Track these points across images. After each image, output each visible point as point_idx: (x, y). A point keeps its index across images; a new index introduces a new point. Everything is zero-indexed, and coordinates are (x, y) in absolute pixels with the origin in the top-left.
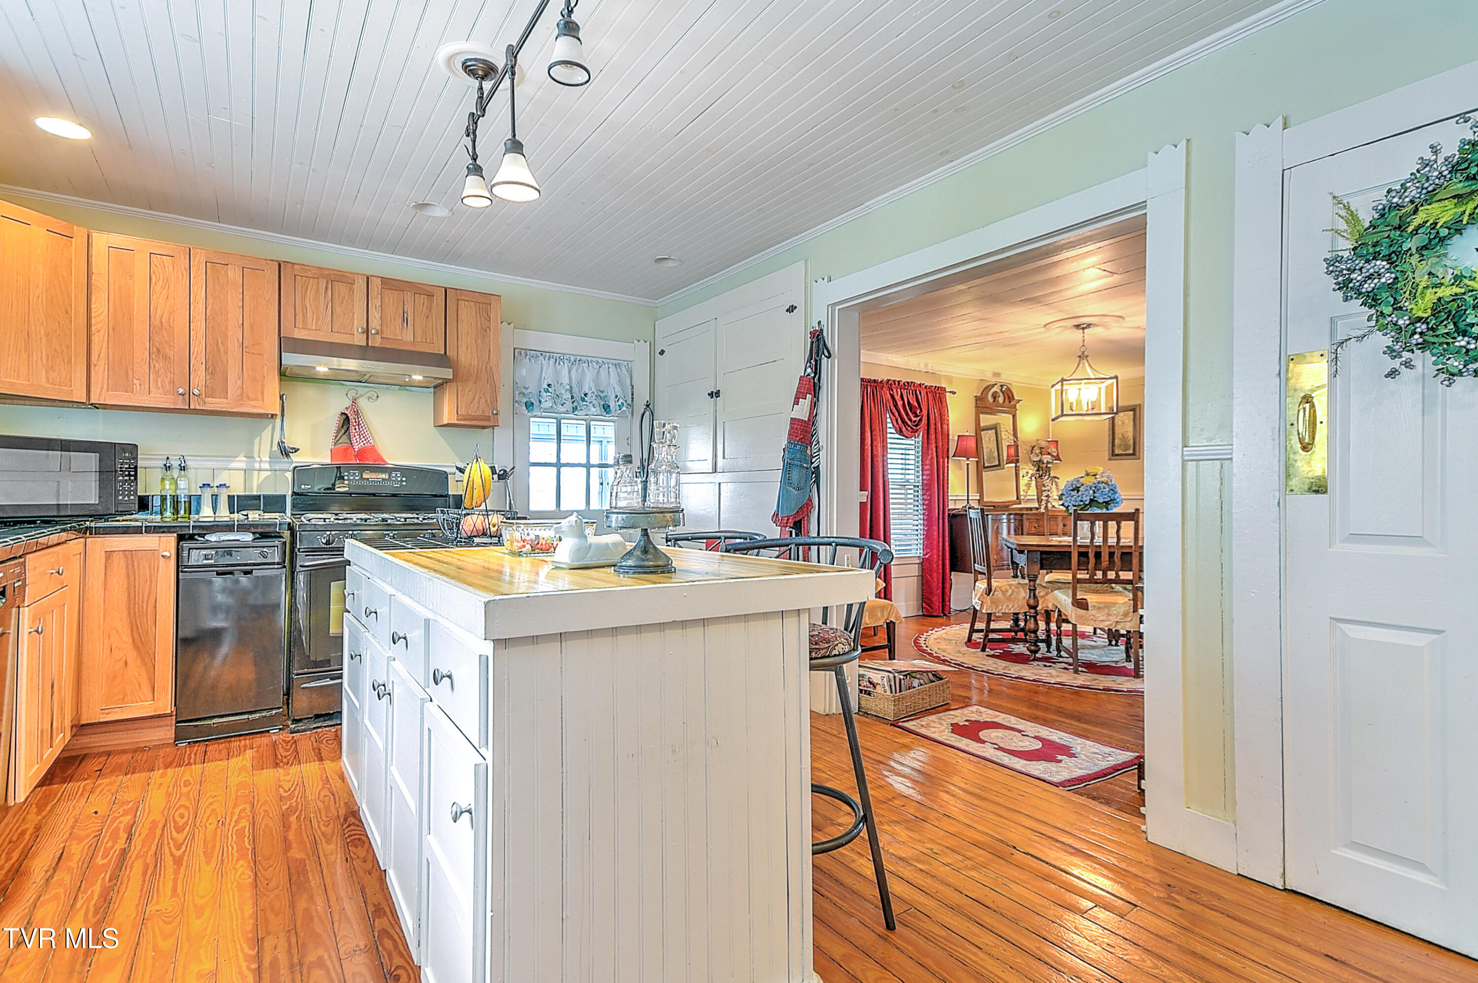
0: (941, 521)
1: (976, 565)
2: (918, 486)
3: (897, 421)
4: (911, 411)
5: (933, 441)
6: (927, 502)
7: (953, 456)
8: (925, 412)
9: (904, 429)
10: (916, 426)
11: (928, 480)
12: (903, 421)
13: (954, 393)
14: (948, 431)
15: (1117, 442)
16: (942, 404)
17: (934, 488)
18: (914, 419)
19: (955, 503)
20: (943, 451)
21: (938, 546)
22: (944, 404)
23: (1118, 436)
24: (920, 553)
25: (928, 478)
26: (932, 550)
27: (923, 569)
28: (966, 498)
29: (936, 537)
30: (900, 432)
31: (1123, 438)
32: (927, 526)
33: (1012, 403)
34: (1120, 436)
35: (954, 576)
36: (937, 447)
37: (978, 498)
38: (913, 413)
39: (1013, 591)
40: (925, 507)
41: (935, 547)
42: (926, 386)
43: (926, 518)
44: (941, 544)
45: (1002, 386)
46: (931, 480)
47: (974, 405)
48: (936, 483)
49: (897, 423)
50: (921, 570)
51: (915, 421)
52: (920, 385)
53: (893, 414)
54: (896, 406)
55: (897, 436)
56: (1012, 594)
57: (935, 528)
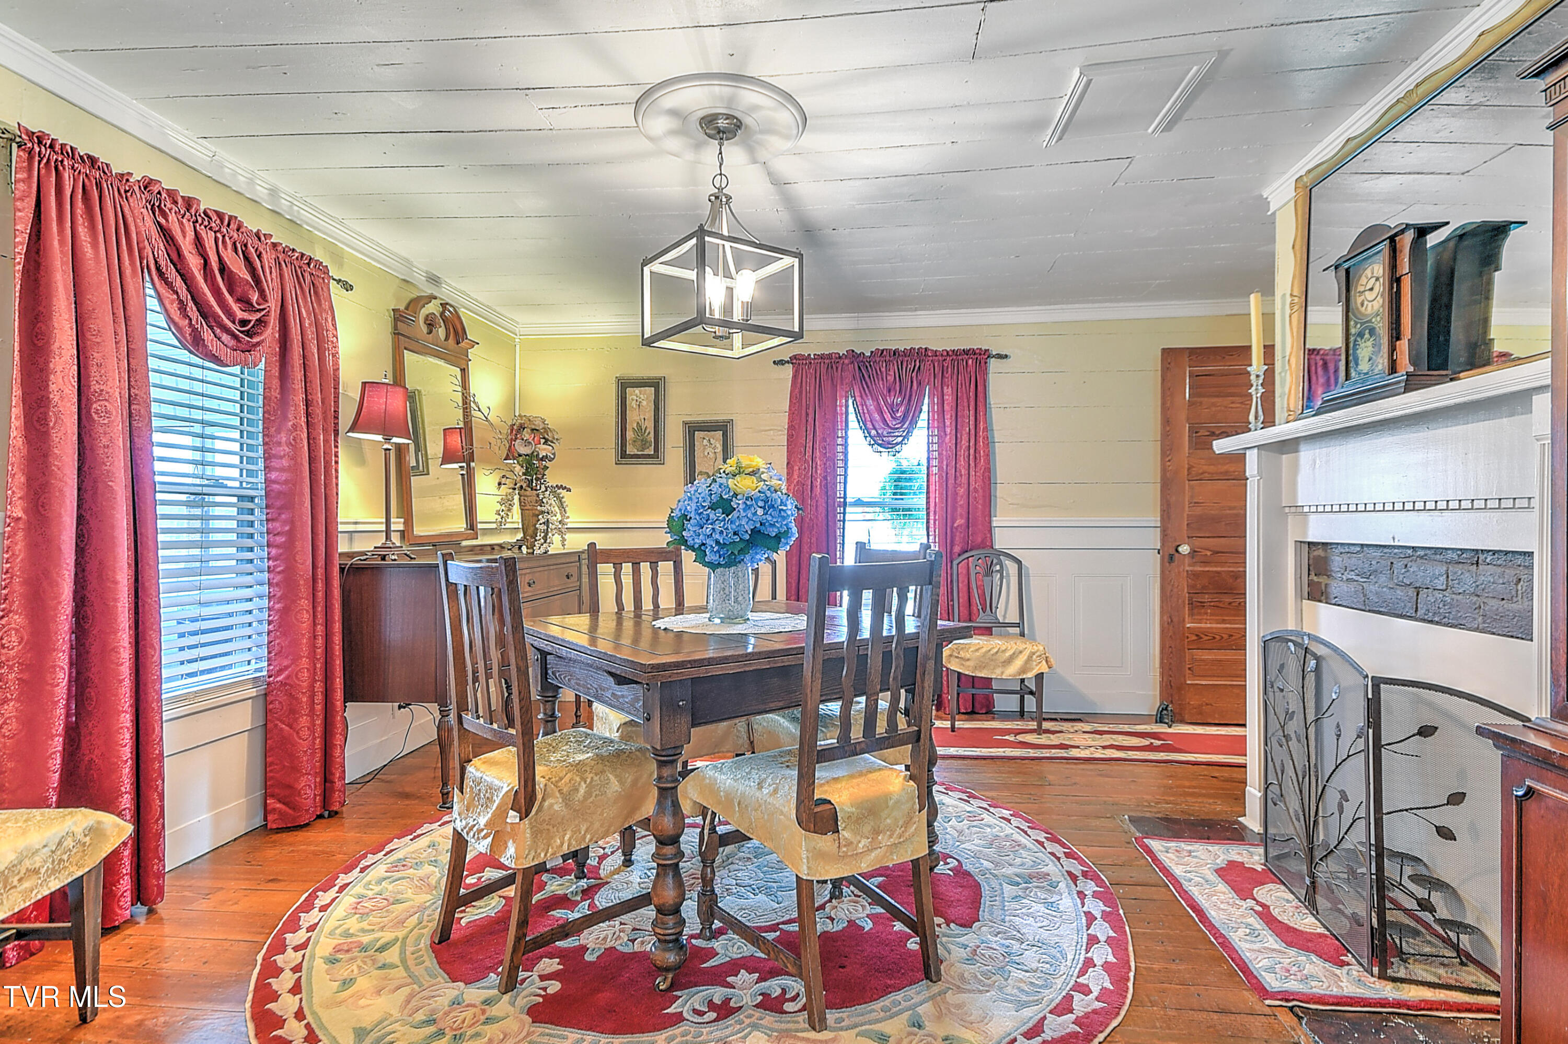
0: (320, 585)
1: (468, 717)
2: (252, 499)
3: (182, 307)
4: (231, 292)
5: (299, 385)
6: (281, 539)
7: (352, 429)
8: (273, 304)
9: (207, 335)
10: (248, 334)
11: (286, 482)
12: (205, 312)
13: (348, 287)
14: (337, 370)
15: (630, 435)
16: (320, 304)
17: (302, 503)
18: (240, 314)
19: (351, 539)
20: (324, 413)
21: (314, 647)
22: (325, 305)
23: (631, 425)
24: (259, 667)
25: (284, 476)
26: (296, 659)
27: (267, 712)
28: (383, 527)
29: (305, 626)
30: (196, 343)
31: (639, 429)
32: (280, 600)
33: (462, 345)
34: (635, 425)
35: (353, 711)
36: (308, 403)
37: (402, 528)
38: (239, 300)
39: (590, 787)
40: (274, 551)
41: (305, 650)
42: (275, 245)
43: (278, 579)
44: (320, 642)
45: (444, 305)
46: (294, 483)
47: (389, 328)
48: (307, 490)
49: (186, 316)
50: (261, 713)
51: (244, 323)
52: (258, 235)
53: (169, 285)
54: (178, 260)
55: (184, 355)
56: (588, 794)
57: (305, 603)
